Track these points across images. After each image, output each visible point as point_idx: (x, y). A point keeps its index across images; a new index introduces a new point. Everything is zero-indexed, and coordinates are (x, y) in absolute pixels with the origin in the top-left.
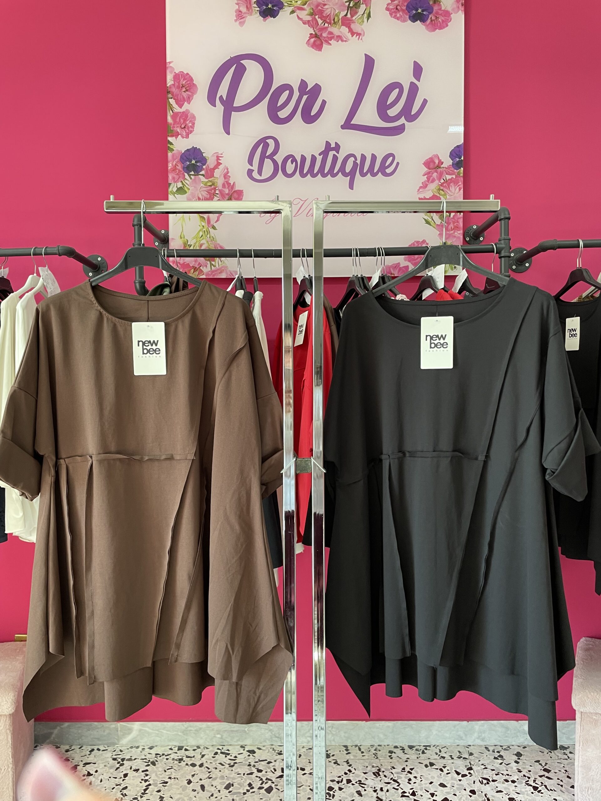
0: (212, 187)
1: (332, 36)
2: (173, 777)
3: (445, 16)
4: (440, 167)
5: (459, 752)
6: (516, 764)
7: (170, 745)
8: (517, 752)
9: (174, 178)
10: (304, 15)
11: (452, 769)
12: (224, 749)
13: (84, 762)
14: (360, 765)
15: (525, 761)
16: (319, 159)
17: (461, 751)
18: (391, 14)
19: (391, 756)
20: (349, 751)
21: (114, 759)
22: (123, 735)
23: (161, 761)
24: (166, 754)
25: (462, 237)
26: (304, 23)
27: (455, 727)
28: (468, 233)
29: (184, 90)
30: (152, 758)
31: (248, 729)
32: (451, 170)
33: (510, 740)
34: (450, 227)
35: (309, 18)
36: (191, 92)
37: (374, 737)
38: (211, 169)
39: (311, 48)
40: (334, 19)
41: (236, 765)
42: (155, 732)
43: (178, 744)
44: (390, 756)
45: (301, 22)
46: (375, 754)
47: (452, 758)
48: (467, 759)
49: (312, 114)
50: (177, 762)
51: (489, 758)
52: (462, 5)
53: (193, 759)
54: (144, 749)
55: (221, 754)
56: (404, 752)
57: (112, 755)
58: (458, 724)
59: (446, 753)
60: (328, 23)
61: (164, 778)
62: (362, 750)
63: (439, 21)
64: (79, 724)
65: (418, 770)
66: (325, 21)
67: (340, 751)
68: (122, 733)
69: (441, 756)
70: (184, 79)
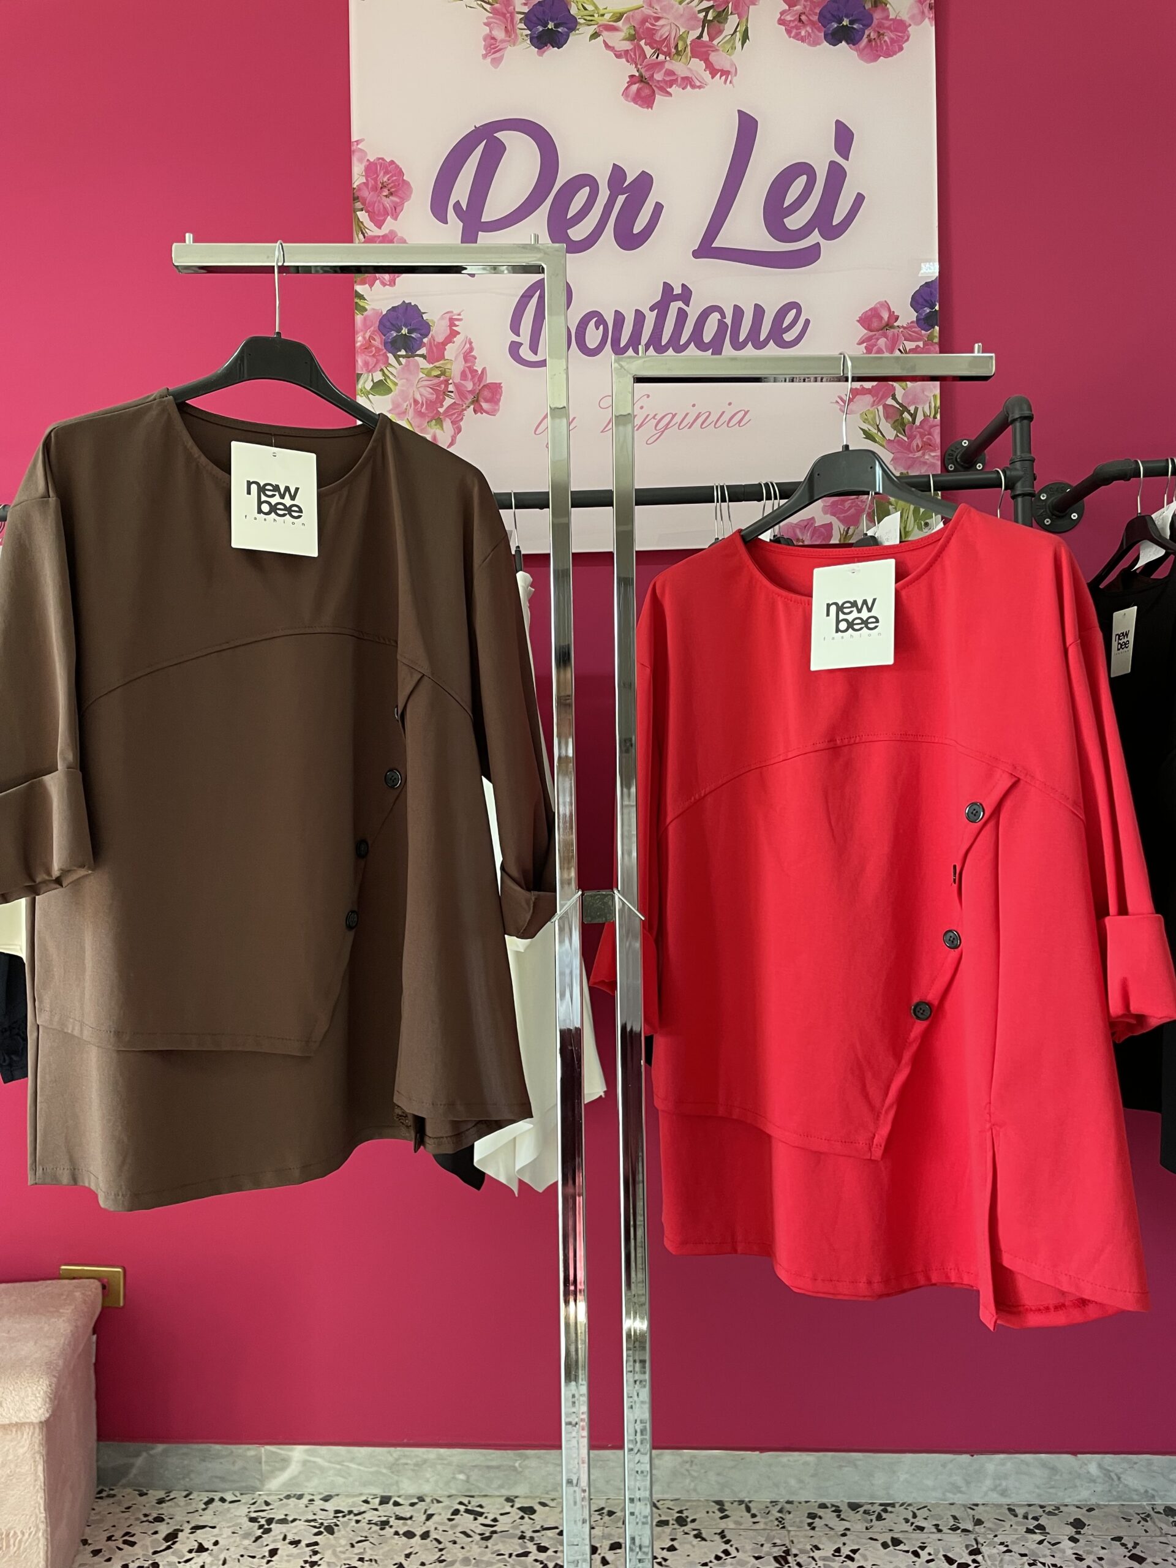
0: (442, 378)
1: (672, 79)
2: (366, 1559)
3: (896, 30)
4: (892, 327)
5: (955, 1518)
6: (1073, 1544)
7: (366, 1494)
8: (1075, 1520)
9: (366, 364)
10: (619, 40)
11: (939, 1552)
12: (473, 1503)
13: (193, 1524)
14: (747, 1541)
15: (1091, 1538)
16: (651, 318)
17: (957, 1515)
18: (789, 32)
19: (812, 1523)
20: (726, 1513)
21: (253, 1520)
22: (272, 1472)
23: (346, 1524)
24: (356, 1512)
25: (939, 463)
26: (618, 56)
27: (944, 1466)
28: (952, 455)
29: (386, 192)
30: (328, 1518)
31: (520, 1464)
32: (914, 332)
33: (1060, 1494)
34: (914, 444)
35: (627, 46)
36: (400, 198)
37: (776, 1485)
38: (439, 343)
39: (632, 103)
40: (676, 46)
41: (495, 1535)
42: (334, 1465)
43: (380, 1492)
44: (810, 1524)
45: (611, 54)
46: (780, 1521)
47: (940, 1531)
48: (968, 1531)
49: (636, 230)
50: (378, 1528)
51: (1016, 1530)
52: (930, 8)
53: (409, 1522)
54: (313, 1500)
55: (465, 1514)
56: (838, 1516)
57: (249, 1512)
58: (952, 1461)
59: (925, 1519)
60: (664, 53)
61: (349, 1559)
62: (753, 1511)
63: (885, 41)
64: (184, 1448)
65: (867, 1553)
66: (658, 51)
67: (708, 1512)
68: (268, 1468)
69: (916, 1526)
70: (386, 173)
